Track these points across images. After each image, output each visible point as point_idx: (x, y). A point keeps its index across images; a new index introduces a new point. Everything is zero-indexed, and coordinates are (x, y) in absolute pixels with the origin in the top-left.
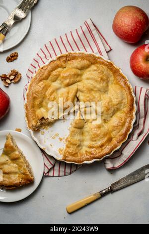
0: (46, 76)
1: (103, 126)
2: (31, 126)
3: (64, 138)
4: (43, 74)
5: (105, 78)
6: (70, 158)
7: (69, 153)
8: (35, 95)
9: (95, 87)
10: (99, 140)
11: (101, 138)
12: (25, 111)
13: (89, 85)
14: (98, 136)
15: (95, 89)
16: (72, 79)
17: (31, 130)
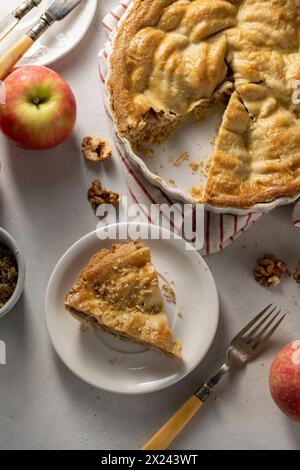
0: (152, 17)
1: (293, 123)
2: (125, 129)
3: (202, 164)
4: (145, 13)
5: (288, 14)
6: (221, 197)
7: (218, 185)
8: (129, 60)
9: (267, 36)
10: (287, 154)
11: (291, 149)
12: (109, 96)
13: (254, 32)
14: (283, 144)
15: (269, 42)
16: (214, 21)
17: (125, 140)
